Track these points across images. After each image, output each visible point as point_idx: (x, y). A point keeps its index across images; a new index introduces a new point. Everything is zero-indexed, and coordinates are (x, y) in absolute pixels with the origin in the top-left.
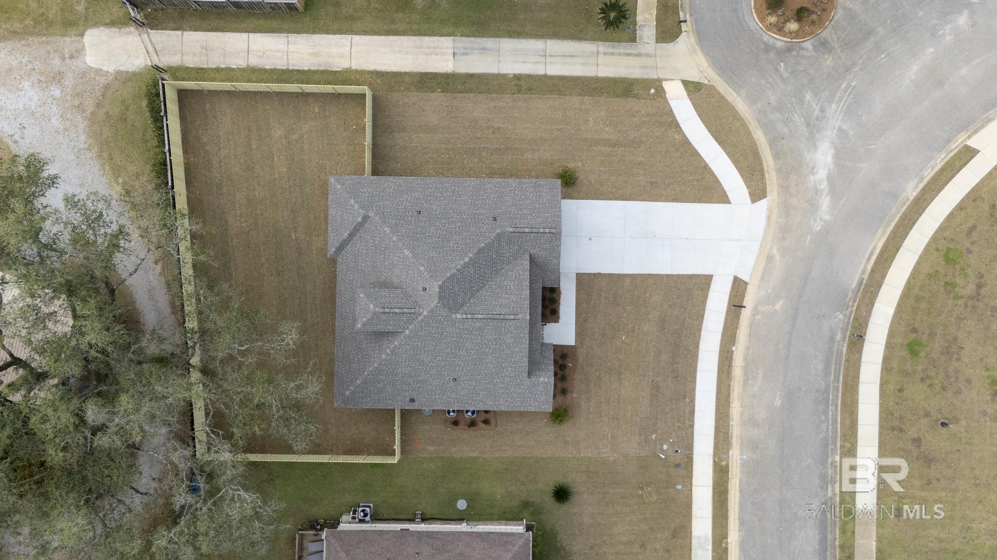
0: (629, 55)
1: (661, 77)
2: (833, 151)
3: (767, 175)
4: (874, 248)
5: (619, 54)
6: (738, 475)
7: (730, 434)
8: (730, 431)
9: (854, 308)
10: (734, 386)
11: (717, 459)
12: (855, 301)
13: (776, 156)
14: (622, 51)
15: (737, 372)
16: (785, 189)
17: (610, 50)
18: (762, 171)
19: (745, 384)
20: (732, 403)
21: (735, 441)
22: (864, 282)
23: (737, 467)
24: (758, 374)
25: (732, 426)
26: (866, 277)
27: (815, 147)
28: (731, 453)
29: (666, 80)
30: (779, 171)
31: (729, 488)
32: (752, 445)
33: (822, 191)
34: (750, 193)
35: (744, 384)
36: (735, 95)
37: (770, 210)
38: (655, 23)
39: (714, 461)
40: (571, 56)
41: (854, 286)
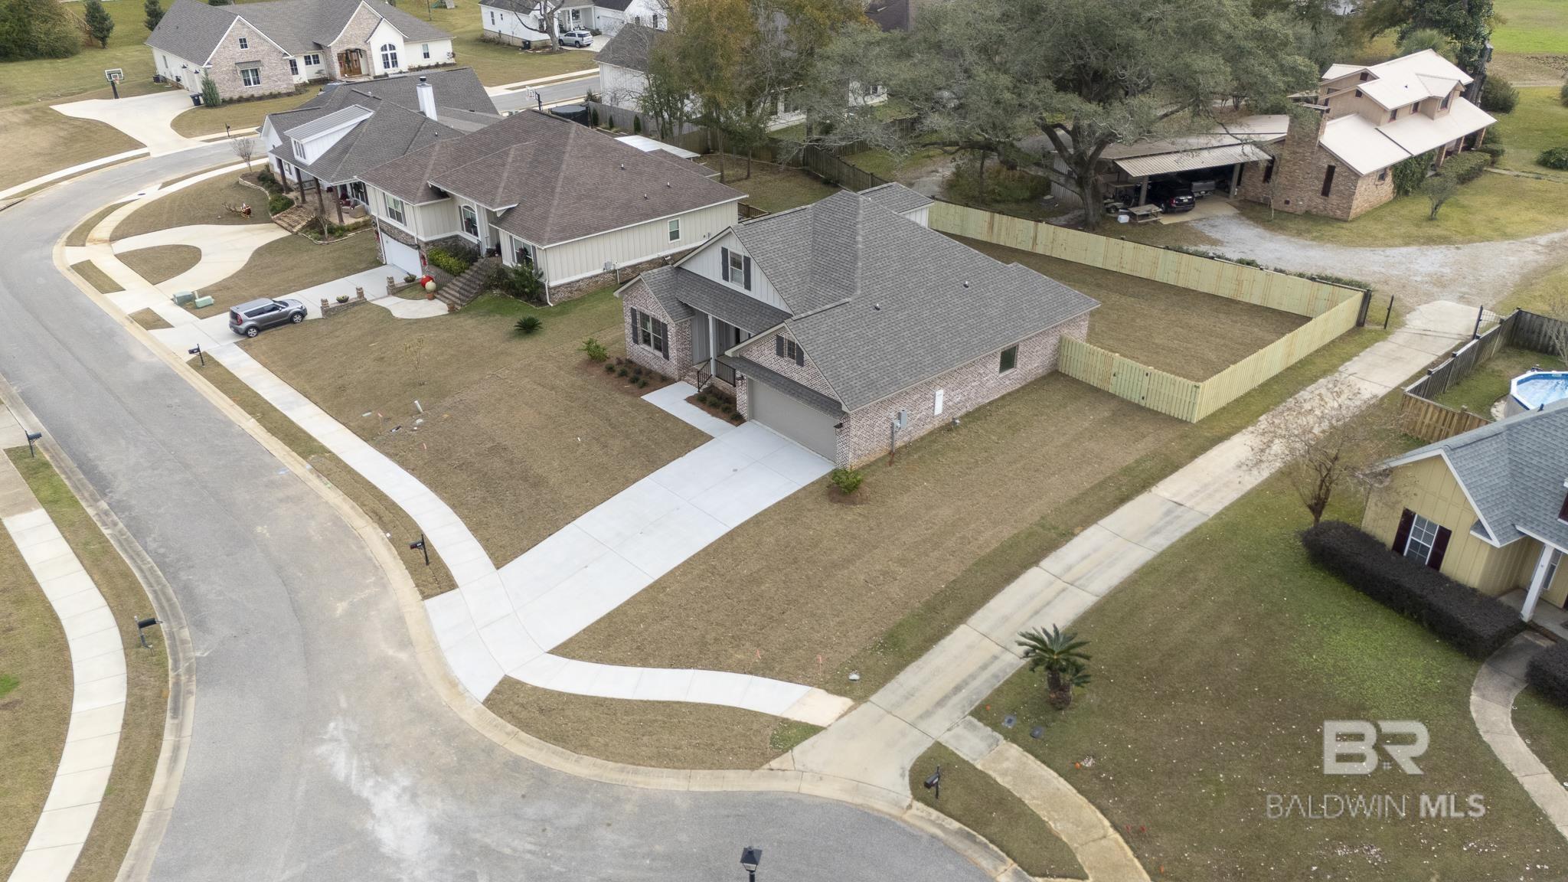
0: (957, 689)
2: (385, 850)
3: (510, 728)
4: (171, 770)
6: (280, 459)
7: (323, 478)
8: (325, 480)
9: (171, 674)
11: (328, 455)
12: (177, 684)
13: (516, 764)
14: (975, 684)
15: (361, 522)
17: (994, 668)
18: (525, 726)
20: (344, 498)
21: (310, 476)
22: (169, 714)
23: (288, 462)
25: (326, 484)
26: (169, 722)
27: (436, 829)
28: (309, 467)
29: (851, 708)
30: (490, 749)
31: (285, 447)
32: (279, 484)
33: (364, 778)
34: (523, 684)
37: (460, 693)
38: (979, 767)
39: (330, 452)
41: (192, 700)
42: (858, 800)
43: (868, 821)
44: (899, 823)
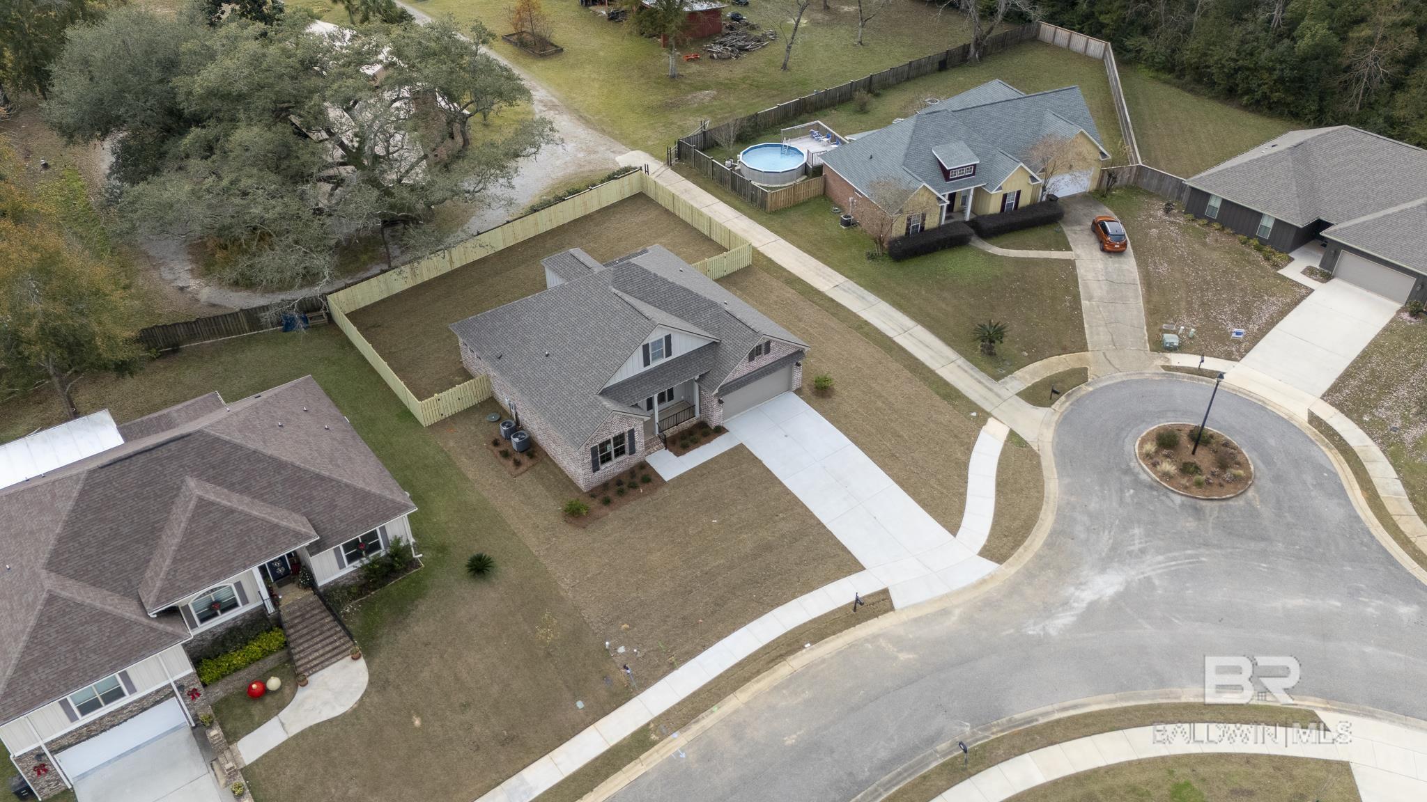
0: (980, 382)
1: (994, 413)
2: (1121, 589)
3: (1021, 549)
4: (1083, 705)
5: (972, 376)
6: (652, 766)
7: (700, 716)
8: (703, 714)
9: (993, 737)
10: (764, 678)
11: (652, 726)
12: (1002, 731)
13: (1049, 544)
14: (977, 376)
15: (784, 670)
16: (1029, 574)
17: (966, 368)
19: (776, 689)
20: (741, 692)
21: (695, 729)
22: (1035, 723)
23: (662, 756)
24: (804, 692)
25: (712, 712)
26: (1042, 721)
27: (1103, 570)
28: (675, 735)
29: (996, 418)
30: (1038, 556)
31: (624, 769)
32: (708, 752)
33: (1072, 608)
35: (775, 687)
36: (1056, 476)
37: (992, 577)
38: (1030, 385)
39: (648, 724)
40: (928, 346)
41: (1017, 716)
42: (1054, 424)
43: (1065, 422)
44: (1066, 413)
